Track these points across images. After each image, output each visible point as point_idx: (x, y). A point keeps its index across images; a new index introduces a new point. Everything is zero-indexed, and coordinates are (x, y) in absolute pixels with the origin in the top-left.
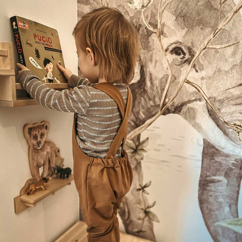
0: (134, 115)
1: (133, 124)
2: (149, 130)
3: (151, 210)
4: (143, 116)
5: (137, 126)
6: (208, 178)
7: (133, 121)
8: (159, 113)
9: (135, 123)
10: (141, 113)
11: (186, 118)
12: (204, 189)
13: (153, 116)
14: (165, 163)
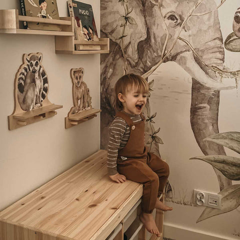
0: (143, 63)
1: (142, 70)
2: (154, 74)
3: (157, 135)
4: (150, 64)
5: (145, 72)
6: (196, 106)
7: (142, 68)
8: (161, 61)
9: (144, 69)
10: (148, 62)
11: (180, 64)
12: (195, 115)
13: (157, 63)
14: (167, 98)
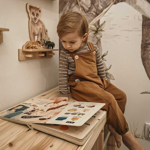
0: (95, 8)
1: (94, 14)
2: (105, 16)
3: (109, 71)
4: (101, 7)
5: (97, 15)
6: (147, 42)
7: (94, 12)
8: (112, 3)
9: (96, 13)
10: (100, 6)
11: (130, 4)
12: (145, 50)
13: (108, 6)
14: (117, 37)
